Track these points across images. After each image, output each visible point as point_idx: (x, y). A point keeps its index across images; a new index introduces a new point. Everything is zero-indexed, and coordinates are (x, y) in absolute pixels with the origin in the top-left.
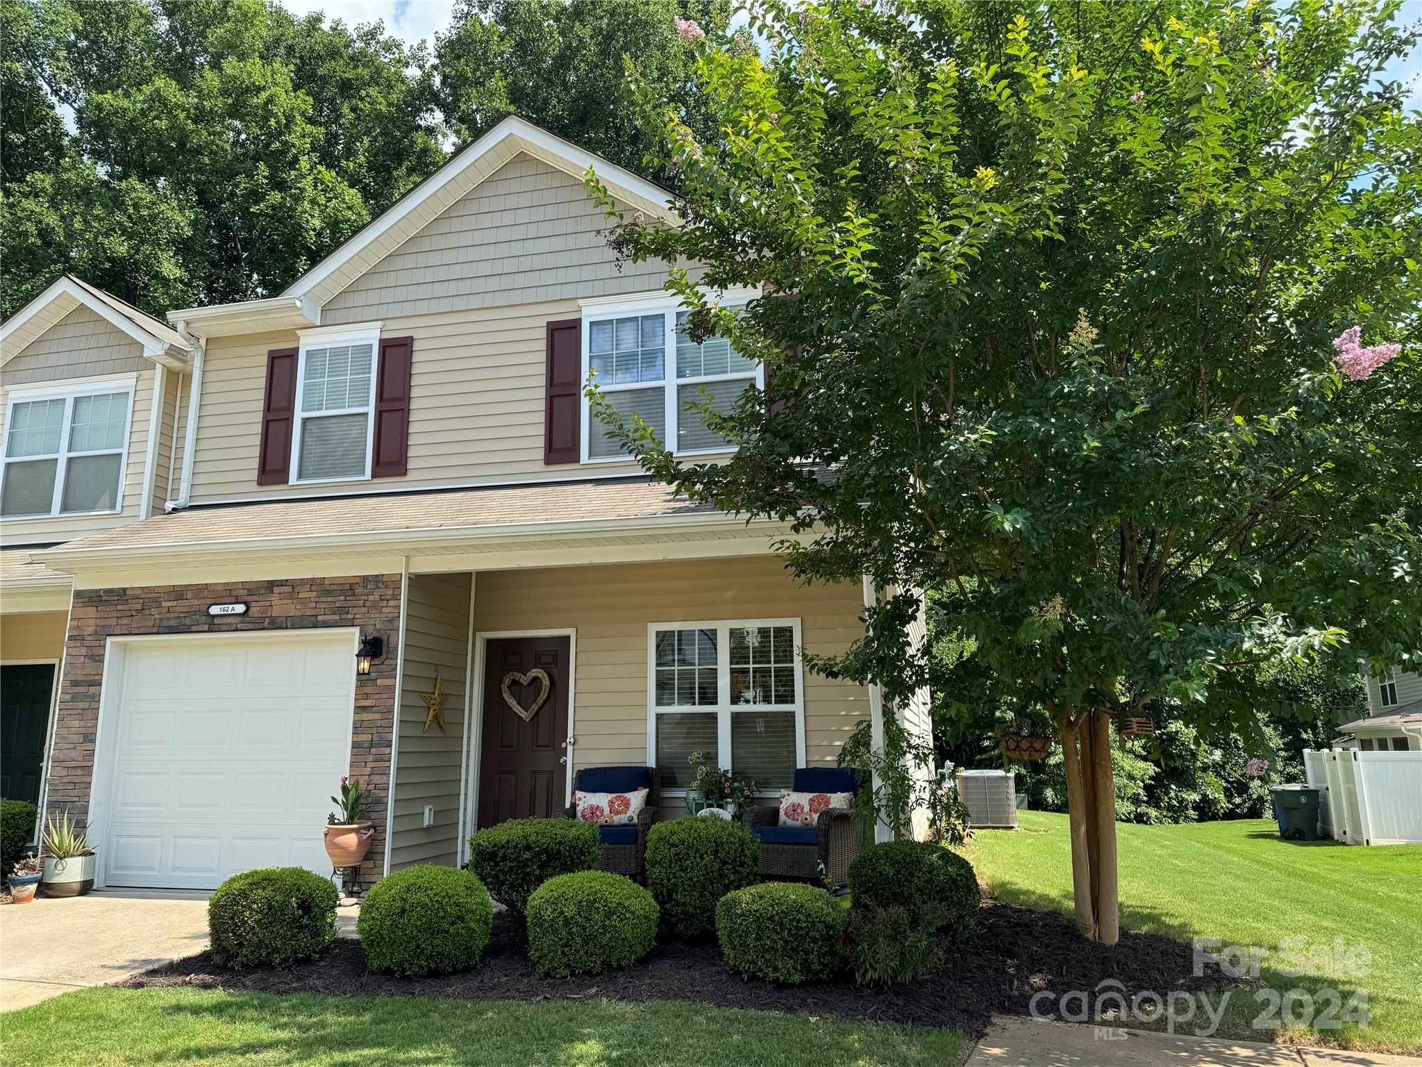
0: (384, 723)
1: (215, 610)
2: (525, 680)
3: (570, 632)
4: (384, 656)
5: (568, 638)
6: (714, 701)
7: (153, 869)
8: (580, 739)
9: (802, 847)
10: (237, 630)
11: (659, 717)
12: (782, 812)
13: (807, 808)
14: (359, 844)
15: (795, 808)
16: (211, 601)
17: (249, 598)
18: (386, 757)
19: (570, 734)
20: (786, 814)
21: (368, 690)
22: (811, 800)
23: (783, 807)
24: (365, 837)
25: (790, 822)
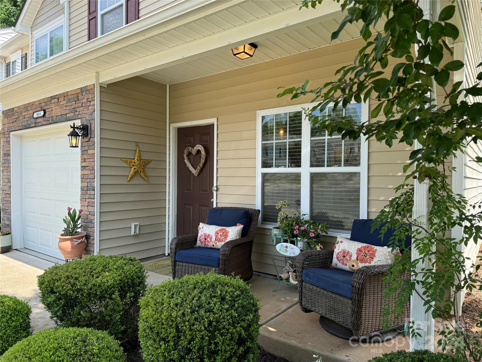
0: (91, 176)
1: (35, 115)
2: (194, 151)
3: (213, 121)
4: (89, 136)
5: (213, 125)
6: (298, 165)
7: (35, 242)
8: (220, 188)
9: (338, 297)
10: (42, 125)
11: (264, 175)
12: (335, 256)
13: (354, 257)
14: (73, 247)
15: (345, 254)
16: (34, 111)
17: (45, 108)
18: (92, 196)
19: (215, 185)
20: (337, 258)
21: (85, 157)
22: (359, 250)
23: (336, 251)
24: (76, 243)
25: (340, 265)
